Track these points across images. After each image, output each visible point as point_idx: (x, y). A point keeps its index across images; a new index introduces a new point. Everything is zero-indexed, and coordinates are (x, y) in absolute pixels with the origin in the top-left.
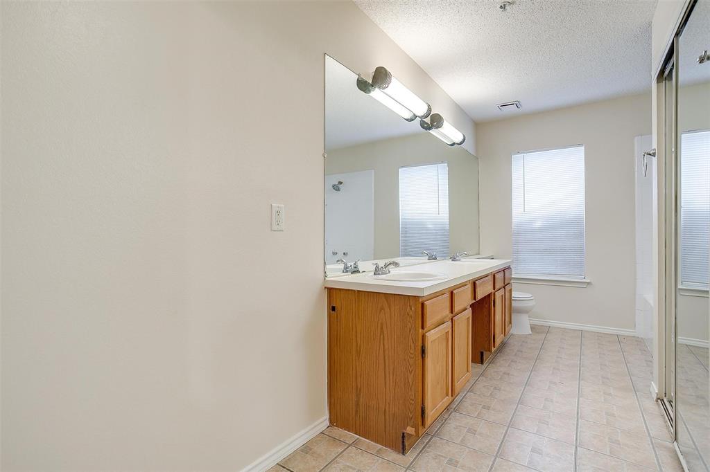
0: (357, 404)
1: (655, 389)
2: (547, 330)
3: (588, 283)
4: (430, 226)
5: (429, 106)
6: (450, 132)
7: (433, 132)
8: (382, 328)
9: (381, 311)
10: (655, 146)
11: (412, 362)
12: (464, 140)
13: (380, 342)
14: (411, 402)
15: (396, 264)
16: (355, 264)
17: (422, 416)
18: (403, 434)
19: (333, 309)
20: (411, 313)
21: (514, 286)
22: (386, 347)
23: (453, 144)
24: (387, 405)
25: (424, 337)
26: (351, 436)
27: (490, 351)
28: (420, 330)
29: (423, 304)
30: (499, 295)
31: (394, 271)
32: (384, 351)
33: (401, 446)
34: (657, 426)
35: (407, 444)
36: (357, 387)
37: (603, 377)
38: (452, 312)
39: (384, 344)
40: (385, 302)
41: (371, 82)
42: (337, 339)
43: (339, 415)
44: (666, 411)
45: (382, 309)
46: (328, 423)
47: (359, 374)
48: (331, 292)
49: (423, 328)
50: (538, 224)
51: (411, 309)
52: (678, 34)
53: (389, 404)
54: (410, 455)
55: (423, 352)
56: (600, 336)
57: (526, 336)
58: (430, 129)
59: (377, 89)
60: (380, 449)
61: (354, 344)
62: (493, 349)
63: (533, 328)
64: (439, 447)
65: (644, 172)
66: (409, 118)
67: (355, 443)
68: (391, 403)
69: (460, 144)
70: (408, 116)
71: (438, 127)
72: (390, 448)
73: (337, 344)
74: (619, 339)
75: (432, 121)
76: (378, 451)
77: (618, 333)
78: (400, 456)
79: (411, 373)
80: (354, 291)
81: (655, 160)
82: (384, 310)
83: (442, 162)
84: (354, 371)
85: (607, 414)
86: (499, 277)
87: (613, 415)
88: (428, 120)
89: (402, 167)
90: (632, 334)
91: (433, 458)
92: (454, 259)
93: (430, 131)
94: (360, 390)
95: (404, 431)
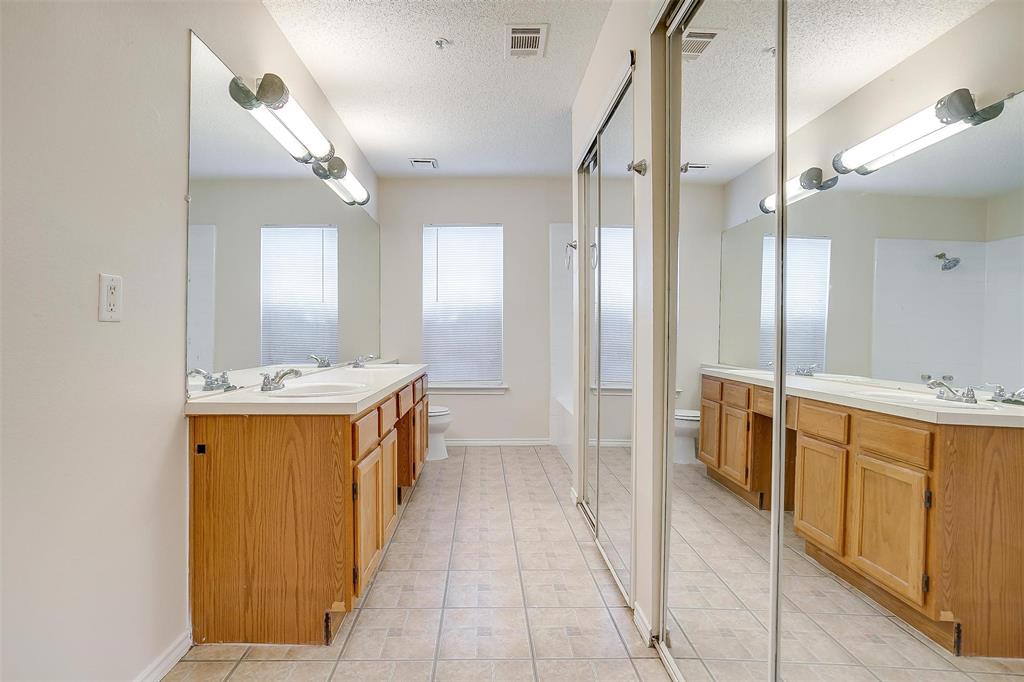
0: (248, 593)
1: (575, 494)
2: (464, 451)
3: (506, 389)
4: (309, 318)
5: (332, 146)
6: (352, 187)
7: (330, 183)
8: (291, 468)
9: (288, 443)
10: (576, 237)
11: (338, 508)
12: (368, 200)
13: (288, 490)
14: (338, 565)
15: (297, 373)
16: (223, 376)
17: (354, 582)
18: (327, 615)
19: (201, 449)
20: (337, 440)
21: (431, 399)
22: (298, 493)
23: (353, 203)
24: (301, 581)
25: (355, 471)
26: (237, 648)
27: (410, 485)
28: (351, 462)
29: (354, 426)
30: (418, 409)
31: (290, 383)
32: (295, 502)
33: (324, 633)
34: (582, 530)
35: (332, 628)
36: (247, 566)
37: (530, 494)
38: (379, 436)
39: (294, 492)
40: (297, 428)
41: (255, 94)
42: (208, 499)
43: (211, 622)
44: (586, 512)
45: (291, 438)
46: (190, 642)
47: (250, 545)
48: (195, 421)
49: (354, 459)
50: (454, 318)
51: (337, 433)
52: (600, 132)
53: (304, 578)
54: (337, 642)
55: (355, 491)
56: (518, 449)
57: (443, 461)
58: (327, 177)
59: (263, 106)
60: (290, 651)
61: (242, 498)
62: (413, 482)
63: (449, 450)
64: (372, 620)
65: (566, 265)
66: (301, 157)
67: (246, 656)
68: (307, 577)
69: (363, 204)
70: (301, 153)
71: (337, 177)
72: (305, 642)
73: (208, 505)
74: (536, 450)
75: (331, 167)
76: (288, 654)
77: (534, 443)
78: (324, 649)
79: (337, 525)
80: (242, 416)
81: (576, 252)
82: (294, 439)
83: (330, 226)
84: (242, 542)
85: (540, 529)
86: (418, 385)
87: (545, 530)
88: (325, 165)
89: (267, 226)
90: (547, 443)
91: (369, 636)
92: (356, 365)
93: (326, 181)
94: (253, 572)
95: (328, 611)
